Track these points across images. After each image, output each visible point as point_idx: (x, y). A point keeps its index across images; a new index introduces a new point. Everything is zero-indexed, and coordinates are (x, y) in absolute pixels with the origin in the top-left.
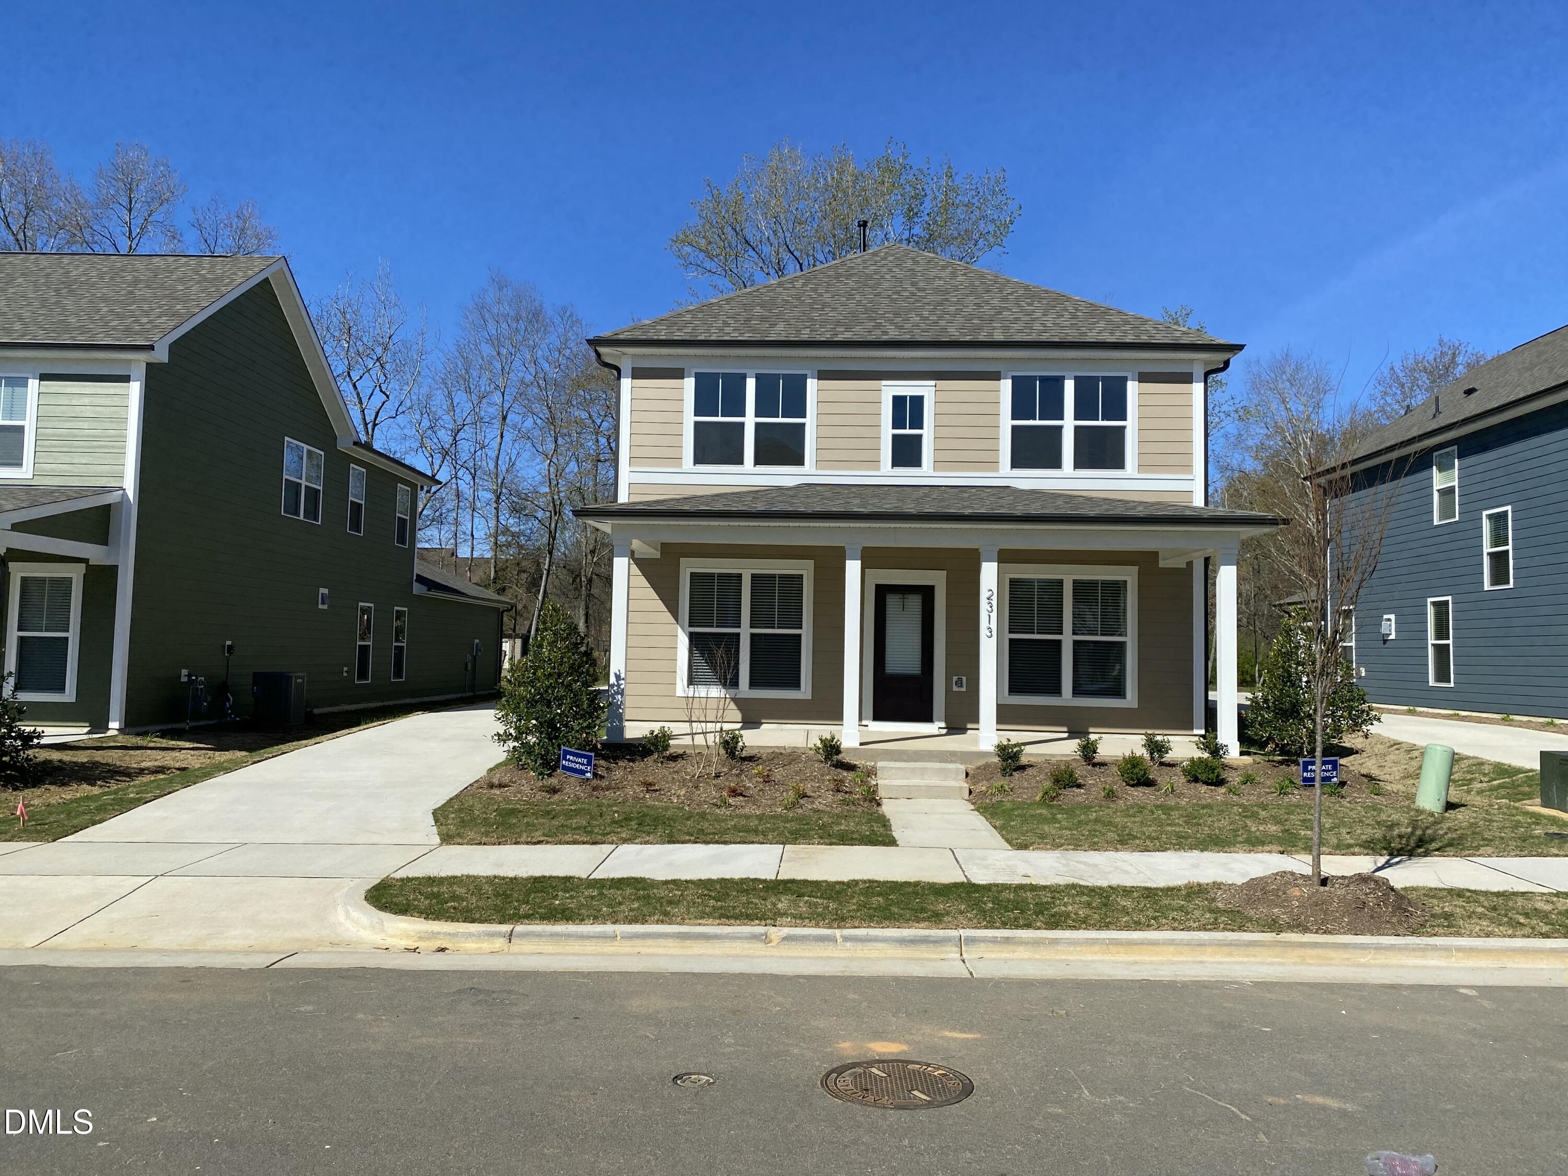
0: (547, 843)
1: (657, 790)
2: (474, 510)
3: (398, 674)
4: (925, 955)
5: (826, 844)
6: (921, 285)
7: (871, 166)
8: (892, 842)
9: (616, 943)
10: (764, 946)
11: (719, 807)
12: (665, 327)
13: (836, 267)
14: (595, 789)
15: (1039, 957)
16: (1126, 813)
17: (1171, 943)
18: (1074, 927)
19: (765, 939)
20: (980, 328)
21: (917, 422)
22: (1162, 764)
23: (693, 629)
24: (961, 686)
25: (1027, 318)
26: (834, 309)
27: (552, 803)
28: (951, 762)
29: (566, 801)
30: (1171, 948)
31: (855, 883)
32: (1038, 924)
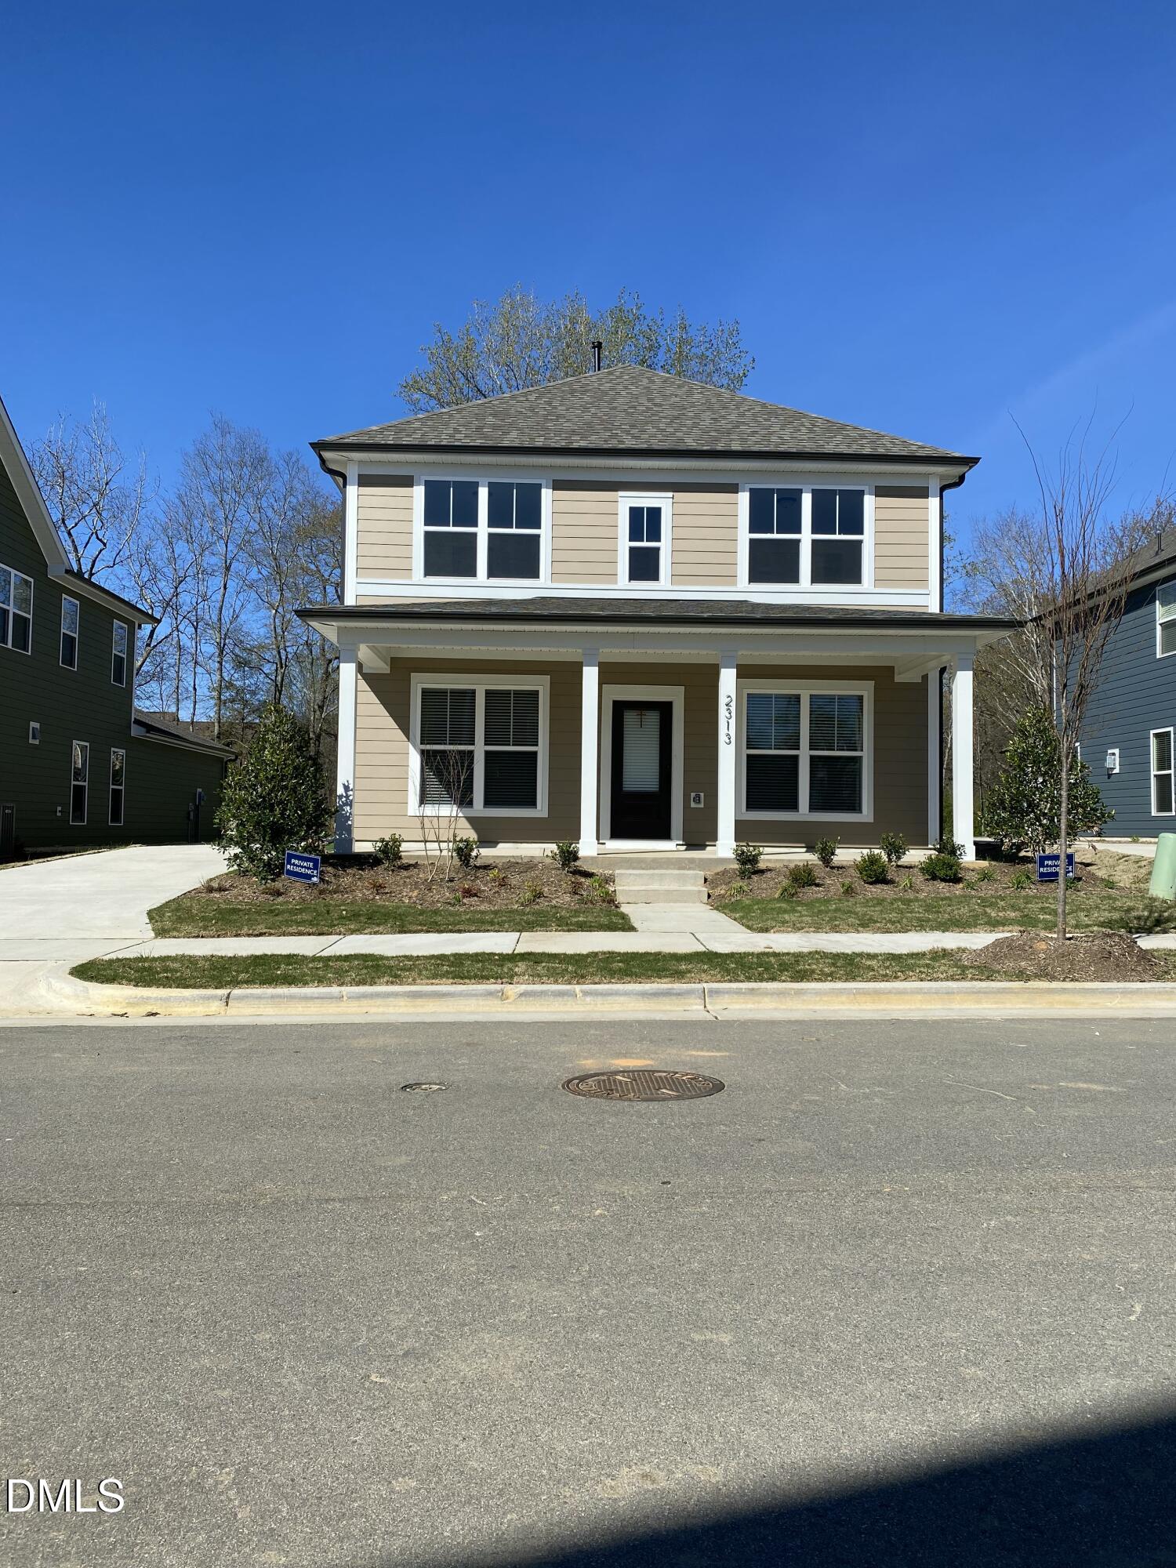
0: (271, 934)
1: (387, 893)
2: (196, 663)
3: (116, 817)
4: (668, 1008)
5: (564, 931)
6: (658, 401)
7: (604, 316)
8: (632, 929)
9: (342, 1004)
10: (500, 1002)
11: (453, 905)
12: (393, 433)
13: (570, 384)
14: (321, 892)
15: (785, 1007)
16: (866, 904)
17: (919, 991)
18: (819, 979)
19: (503, 996)
20: (717, 439)
21: (655, 535)
22: (898, 866)
23: (424, 747)
24: (699, 802)
25: (765, 432)
26: (568, 421)
27: (274, 904)
28: (690, 869)
29: (291, 903)
30: (919, 997)
31: (595, 954)
32: (783, 978)
